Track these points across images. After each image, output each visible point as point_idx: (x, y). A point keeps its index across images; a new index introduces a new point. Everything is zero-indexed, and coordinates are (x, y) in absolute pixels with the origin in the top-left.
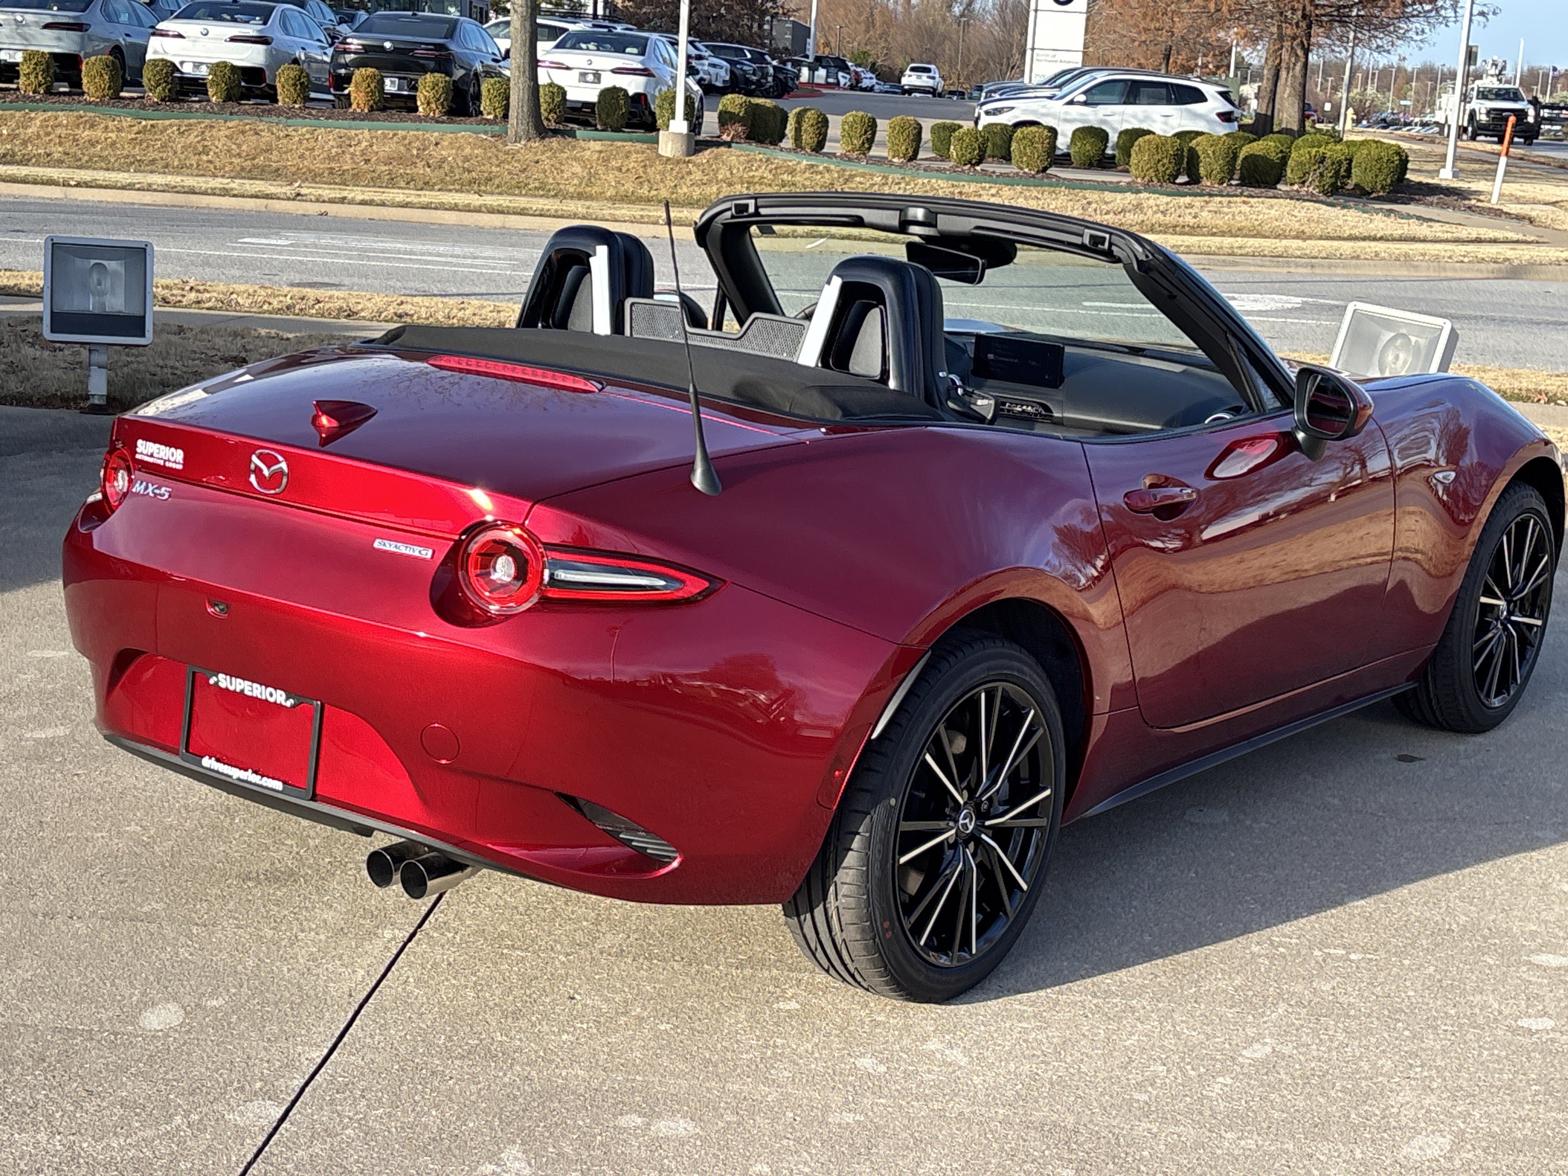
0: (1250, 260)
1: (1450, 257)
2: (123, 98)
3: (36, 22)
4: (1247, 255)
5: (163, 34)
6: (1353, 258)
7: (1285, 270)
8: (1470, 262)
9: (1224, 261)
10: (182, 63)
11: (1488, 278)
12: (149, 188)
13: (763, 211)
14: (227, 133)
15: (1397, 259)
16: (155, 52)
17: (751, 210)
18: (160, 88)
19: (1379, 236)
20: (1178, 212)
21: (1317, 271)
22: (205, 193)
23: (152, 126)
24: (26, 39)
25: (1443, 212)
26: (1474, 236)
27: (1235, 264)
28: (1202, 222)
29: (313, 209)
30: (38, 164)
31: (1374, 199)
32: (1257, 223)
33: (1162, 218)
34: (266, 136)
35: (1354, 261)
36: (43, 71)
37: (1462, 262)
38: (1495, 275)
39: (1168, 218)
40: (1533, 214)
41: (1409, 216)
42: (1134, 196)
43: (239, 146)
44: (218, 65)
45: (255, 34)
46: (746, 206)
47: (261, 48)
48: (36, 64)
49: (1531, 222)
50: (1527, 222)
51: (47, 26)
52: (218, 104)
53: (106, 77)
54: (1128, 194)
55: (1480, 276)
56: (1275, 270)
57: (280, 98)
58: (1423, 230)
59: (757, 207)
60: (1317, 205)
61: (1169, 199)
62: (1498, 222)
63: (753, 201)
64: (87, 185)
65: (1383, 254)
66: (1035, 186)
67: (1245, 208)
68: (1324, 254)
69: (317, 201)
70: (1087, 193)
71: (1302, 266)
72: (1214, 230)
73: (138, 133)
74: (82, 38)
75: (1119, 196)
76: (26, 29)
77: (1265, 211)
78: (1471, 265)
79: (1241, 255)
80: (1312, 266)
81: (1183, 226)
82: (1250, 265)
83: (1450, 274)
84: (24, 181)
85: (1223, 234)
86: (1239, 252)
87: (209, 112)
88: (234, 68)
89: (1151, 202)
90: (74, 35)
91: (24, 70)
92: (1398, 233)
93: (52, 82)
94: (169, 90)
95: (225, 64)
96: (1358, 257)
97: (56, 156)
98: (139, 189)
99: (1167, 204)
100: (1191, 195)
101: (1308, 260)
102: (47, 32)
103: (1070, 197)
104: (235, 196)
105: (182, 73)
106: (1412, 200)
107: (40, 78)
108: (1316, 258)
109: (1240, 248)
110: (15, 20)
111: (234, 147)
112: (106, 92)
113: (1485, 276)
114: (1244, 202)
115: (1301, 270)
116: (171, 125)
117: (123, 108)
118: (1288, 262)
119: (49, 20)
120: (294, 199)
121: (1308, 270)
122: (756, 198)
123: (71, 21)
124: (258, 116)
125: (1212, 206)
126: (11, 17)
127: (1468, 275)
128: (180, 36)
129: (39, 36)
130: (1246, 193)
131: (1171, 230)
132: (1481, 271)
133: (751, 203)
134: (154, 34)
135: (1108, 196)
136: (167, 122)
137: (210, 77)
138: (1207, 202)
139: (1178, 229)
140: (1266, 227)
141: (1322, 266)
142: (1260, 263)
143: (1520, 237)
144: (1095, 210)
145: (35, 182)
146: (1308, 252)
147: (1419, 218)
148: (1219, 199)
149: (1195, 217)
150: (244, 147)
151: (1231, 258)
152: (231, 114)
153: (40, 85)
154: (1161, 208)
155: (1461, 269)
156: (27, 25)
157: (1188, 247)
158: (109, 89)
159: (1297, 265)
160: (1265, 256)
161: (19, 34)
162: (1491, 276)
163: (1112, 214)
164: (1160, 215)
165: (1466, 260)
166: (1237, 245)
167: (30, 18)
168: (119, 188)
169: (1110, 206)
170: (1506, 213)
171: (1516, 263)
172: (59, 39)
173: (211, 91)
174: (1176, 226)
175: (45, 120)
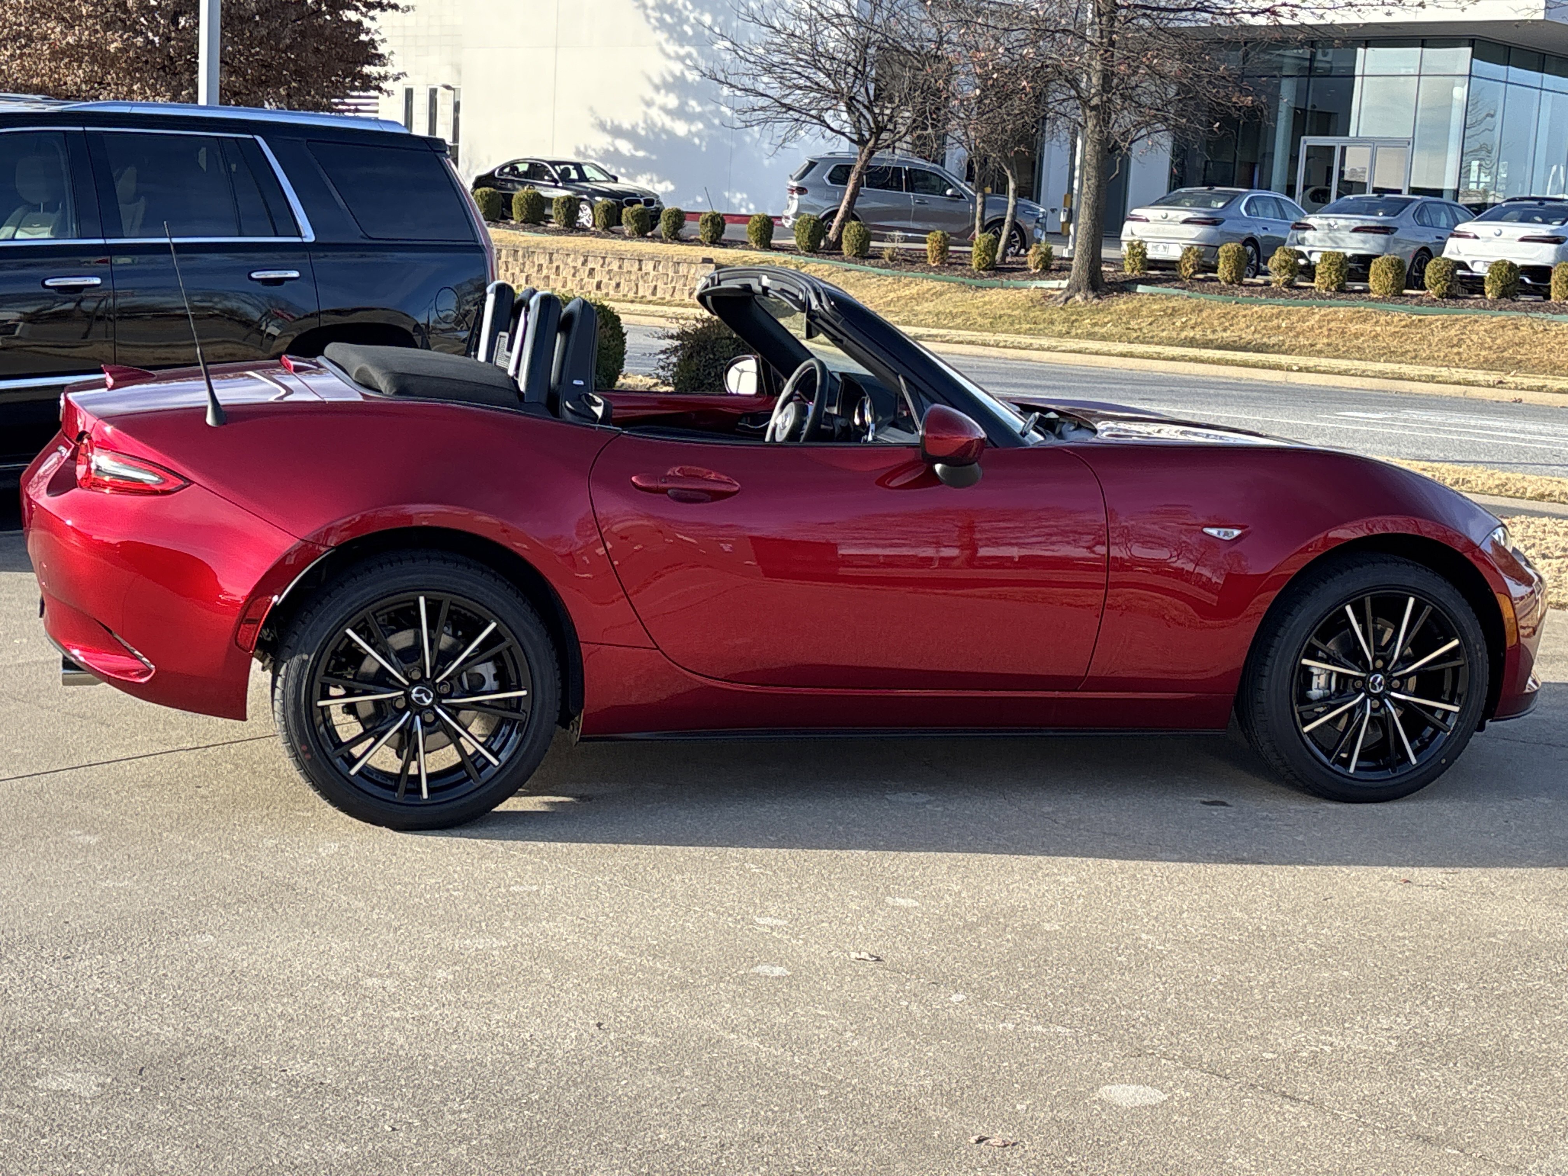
2: (1406, 295)
3: (1346, 227)
5: (1460, 236)
10: (1473, 263)
12: (1363, 374)
14: (1488, 327)
16: (1451, 253)
18: (1439, 286)
22: (1412, 379)
23: (1420, 321)
24: (1336, 243)
29: (1507, 395)
30: (1300, 354)
34: (1525, 331)
36: (1337, 270)
43: (1494, 340)
44: (1496, 264)
45: (1548, 234)
47: (1554, 247)
48: (1330, 264)
51: (1356, 230)
52: (1492, 301)
53: (1390, 275)
57: (1553, 294)
64: (1308, 370)
69: (1516, 388)
73: (1404, 327)
74: (1388, 241)
76: (1337, 234)
84: (1254, 366)
87: (1480, 308)
88: (1512, 267)
90: (1381, 238)
91: (1319, 270)
93: (1344, 282)
94: (1448, 288)
95: (1503, 262)
97: (1318, 347)
98: (1352, 375)
102: (1356, 236)
104: (1439, 382)
105: (1472, 271)
107: (1333, 277)
110: (1329, 225)
111: (1488, 340)
112: (1389, 289)
116: (1437, 320)
117: (1403, 303)
119: (1359, 224)
120: (1494, 387)
123: (1379, 225)
124: (1526, 312)
126: (1325, 222)
128: (1476, 237)
129: (1348, 240)
134: (1452, 235)
136: (1434, 318)
137: (1488, 275)
145: (1264, 367)
150: (1498, 341)
152: (1500, 310)
153: (1332, 283)
156: (1338, 229)
158: (1392, 286)
161: (1330, 238)
167: (1341, 222)
168: (1335, 374)
172: (1364, 242)
173: (1487, 288)
175: (1325, 315)
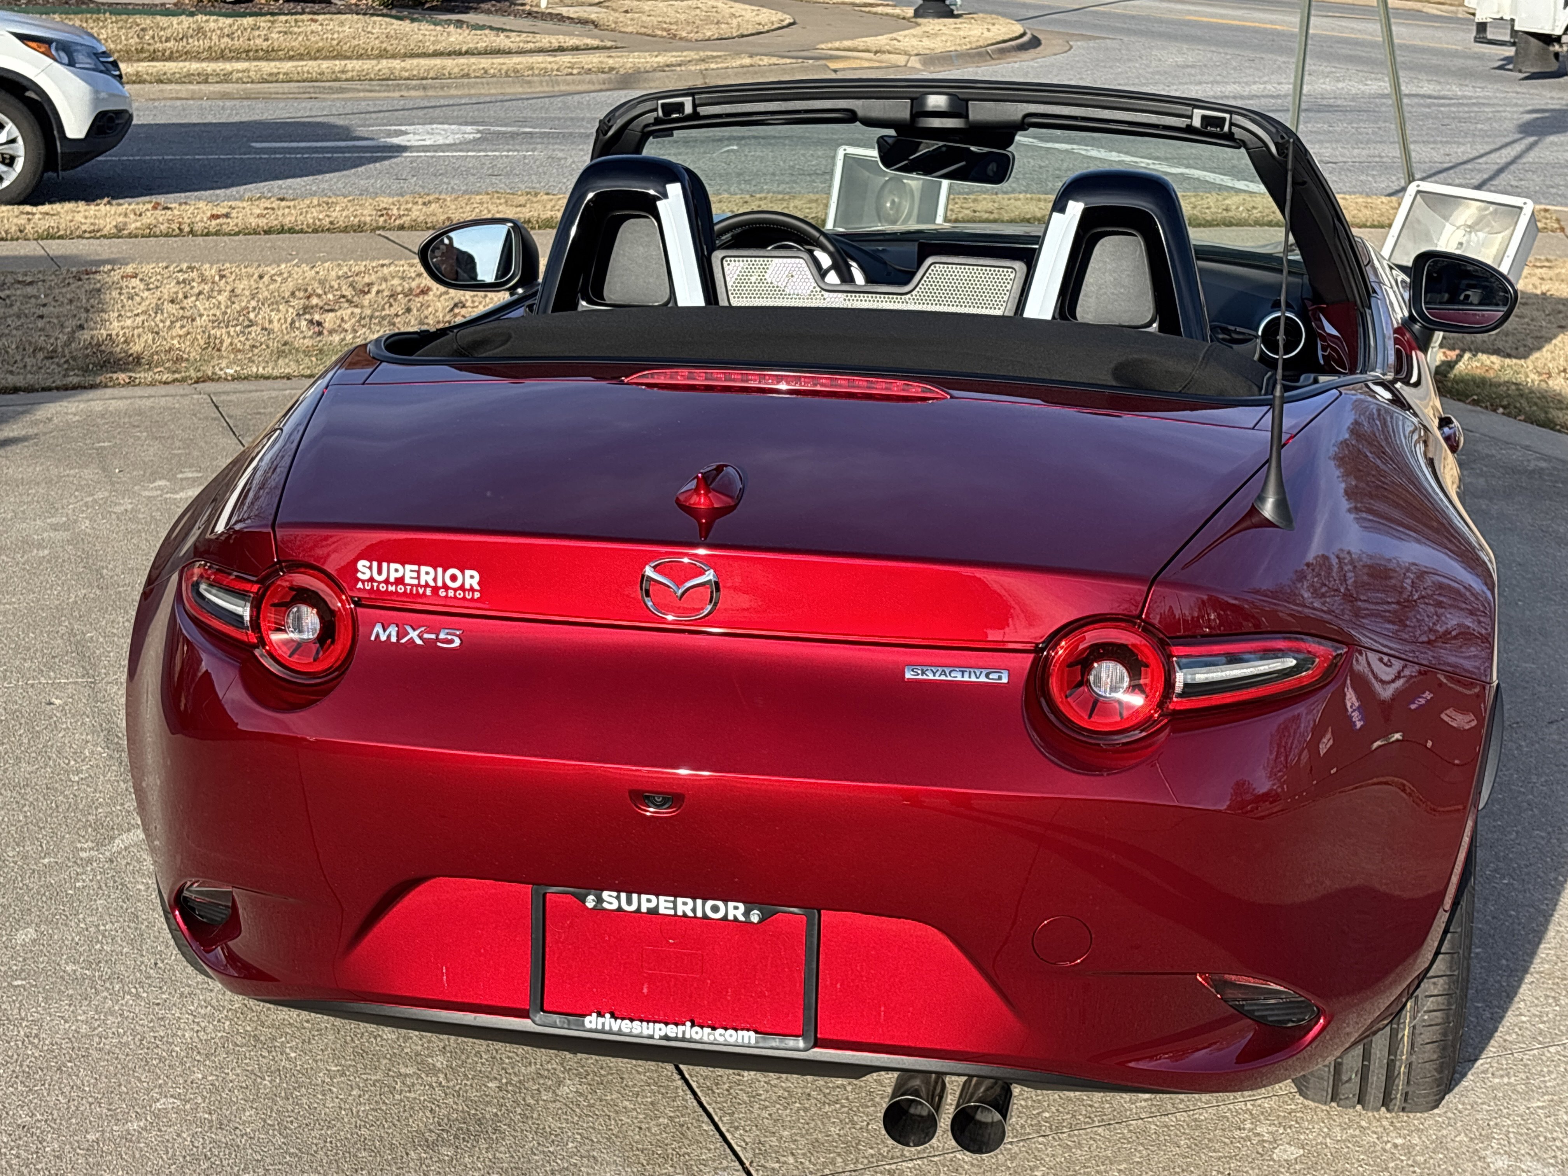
0: (357, 85)
1: (558, 70)
4: (352, 79)
6: (463, 76)
7: (397, 94)
8: (579, 74)
9: (330, 88)
11: (601, 91)
13: (702, 110)
15: (507, 75)
17: (688, 110)
19: (464, 50)
20: (246, 34)
21: (431, 93)
25: (504, 19)
26: (556, 45)
27: (342, 90)
28: (276, 44)
31: (429, 9)
32: (335, 42)
33: (230, 43)
35: (466, 81)
37: (571, 74)
38: (607, 86)
39: (236, 42)
40: (593, 17)
41: (482, 27)
42: (191, 19)
46: (680, 107)
49: (596, 26)
50: (592, 27)
54: (183, 17)
55: (592, 88)
56: (386, 94)
58: (501, 41)
59: (695, 106)
60: (387, 20)
61: (229, 21)
62: (564, 27)
63: (690, 98)
65: (492, 71)
66: (75, 13)
67: (314, 27)
68: (432, 74)
70: (138, 19)
71: (414, 88)
72: (291, 53)
75: (175, 20)
77: (337, 28)
78: (579, 77)
79: (347, 80)
80: (424, 88)
81: (257, 51)
82: (359, 91)
83: (563, 88)
85: (301, 57)
86: (344, 77)
89: (212, 25)
92: (481, 45)
96: (467, 76)
99: (230, 26)
100: (251, 15)
101: (418, 82)
103: (120, 24)
106: (471, 8)
108: (426, 78)
109: (343, 72)
113: (597, 87)
114: (312, 20)
115: (413, 93)
118: (398, 85)
121: (421, 93)
122: (693, 95)
125: (279, 26)
127: (580, 88)
130: (307, 10)
131: (244, 55)
132: (593, 84)
133: (688, 102)
135: (163, 21)
138: (273, 22)
139: (251, 54)
140: (345, 47)
141: (433, 87)
142: (368, 87)
143: (596, 43)
144: (153, 37)
146: (415, 73)
147: (491, 28)
148: (283, 18)
149: (266, 40)
151: (337, 84)
154: (226, 31)
155: (573, 82)
157: (286, 74)
159: (408, 88)
160: (371, 80)
162: (603, 87)
163: (172, 42)
164: (226, 39)
165: (575, 71)
166: (337, 69)
169: (169, 32)
170: (569, 18)
171: (622, 71)
174: (248, 51)
